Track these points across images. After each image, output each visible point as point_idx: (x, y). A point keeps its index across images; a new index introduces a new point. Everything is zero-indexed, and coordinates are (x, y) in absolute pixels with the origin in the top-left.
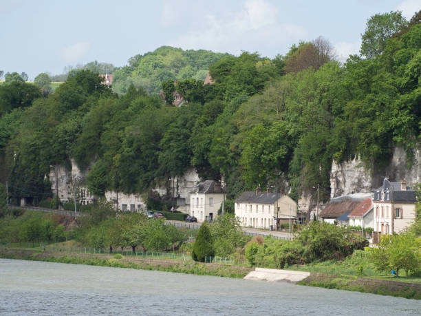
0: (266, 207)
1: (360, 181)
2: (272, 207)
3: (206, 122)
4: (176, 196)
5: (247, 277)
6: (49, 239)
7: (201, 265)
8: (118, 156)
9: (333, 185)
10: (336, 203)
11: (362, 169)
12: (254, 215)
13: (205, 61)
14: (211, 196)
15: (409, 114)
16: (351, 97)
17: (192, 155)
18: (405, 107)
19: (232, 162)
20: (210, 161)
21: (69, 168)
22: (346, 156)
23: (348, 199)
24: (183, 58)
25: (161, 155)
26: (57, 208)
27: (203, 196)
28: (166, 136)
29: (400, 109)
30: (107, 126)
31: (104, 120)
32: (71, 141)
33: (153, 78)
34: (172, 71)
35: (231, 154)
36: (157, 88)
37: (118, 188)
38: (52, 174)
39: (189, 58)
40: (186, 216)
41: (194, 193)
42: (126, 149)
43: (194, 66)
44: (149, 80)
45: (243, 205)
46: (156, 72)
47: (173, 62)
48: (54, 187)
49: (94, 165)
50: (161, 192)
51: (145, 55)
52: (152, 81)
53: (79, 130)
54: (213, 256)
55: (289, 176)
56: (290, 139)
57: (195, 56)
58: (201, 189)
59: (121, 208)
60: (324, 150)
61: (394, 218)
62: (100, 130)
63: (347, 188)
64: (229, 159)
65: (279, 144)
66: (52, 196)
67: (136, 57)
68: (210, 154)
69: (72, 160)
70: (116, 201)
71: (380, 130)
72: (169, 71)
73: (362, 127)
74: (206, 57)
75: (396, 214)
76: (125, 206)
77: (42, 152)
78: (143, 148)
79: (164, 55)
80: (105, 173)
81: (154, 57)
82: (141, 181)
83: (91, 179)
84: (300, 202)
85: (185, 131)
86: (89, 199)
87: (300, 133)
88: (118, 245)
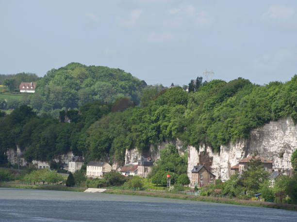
0: (99, 167)
1: (137, 158)
2: (101, 167)
3: (77, 131)
4: (63, 163)
5: (85, 191)
6: (8, 180)
7: (69, 188)
8: (38, 145)
9: (126, 159)
10: (127, 166)
11: (138, 153)
12: (94, 171)
13: (102, 74)
14: (78, 163)
15: (155, 131)
16: (134, 123)
17: (71, 145)
18: (154, 129)
19: (87, 148)
20: (78, 148)
21: (16, 150)
22: (131, 148)
23: (131, 165)
24: (86, 72)
25: (57, 145)
26: (10, 168)
27: (74, 163)
28: (60, 137)
29: (152, 129)
30: (34, 131)
31: (32, 129)
32: (17, 137)
33: (64, 86)
34: (78, 82)
35: (87, 145)
36: (66, 94)
37: (38, 159)
38: (8, 152)
39: (91, 72)
40: (67, 171)
41: (70, 161)
42: (42, 142)
43: (94, 78)
44: (61, 88)
45: (90, 167)
46: (67, 82)
47: (79, 75)
48: (8, 158)
49: (27, 149)
50: (57, 161)
51: (59, 69)
52: (63, 88)
53: (21, 132)
54: (74, 185)
55: (110, 155)
56: (110, 140)
57: (95, 70)
58: (73, 160)
59: (39, 167)
60: (122, 145)
61: (145, 172)
62: (30, 132)
63: (132, 160)
64: (85, 147)
65: (106, 142)
66: (7, 162)
67: (52, 70)
68: (78, 145)
69: (17, 146)
70: (37, 165)
71: (145, 137)
72: (76, 82)
73: (138, 136)
74: (103, 72)
75: (145, 170)
76: (41, 167)
77: (3, 142)
78: (49, 141)
79: (73, 69)
80: (32, 152)
81: (66, 71)
82: (48, 156)
83: (26, 155)
84: (113, 166)
85: (68, 135)
86: (24, 164)
87: (114, 137)
88: (37, 181)
